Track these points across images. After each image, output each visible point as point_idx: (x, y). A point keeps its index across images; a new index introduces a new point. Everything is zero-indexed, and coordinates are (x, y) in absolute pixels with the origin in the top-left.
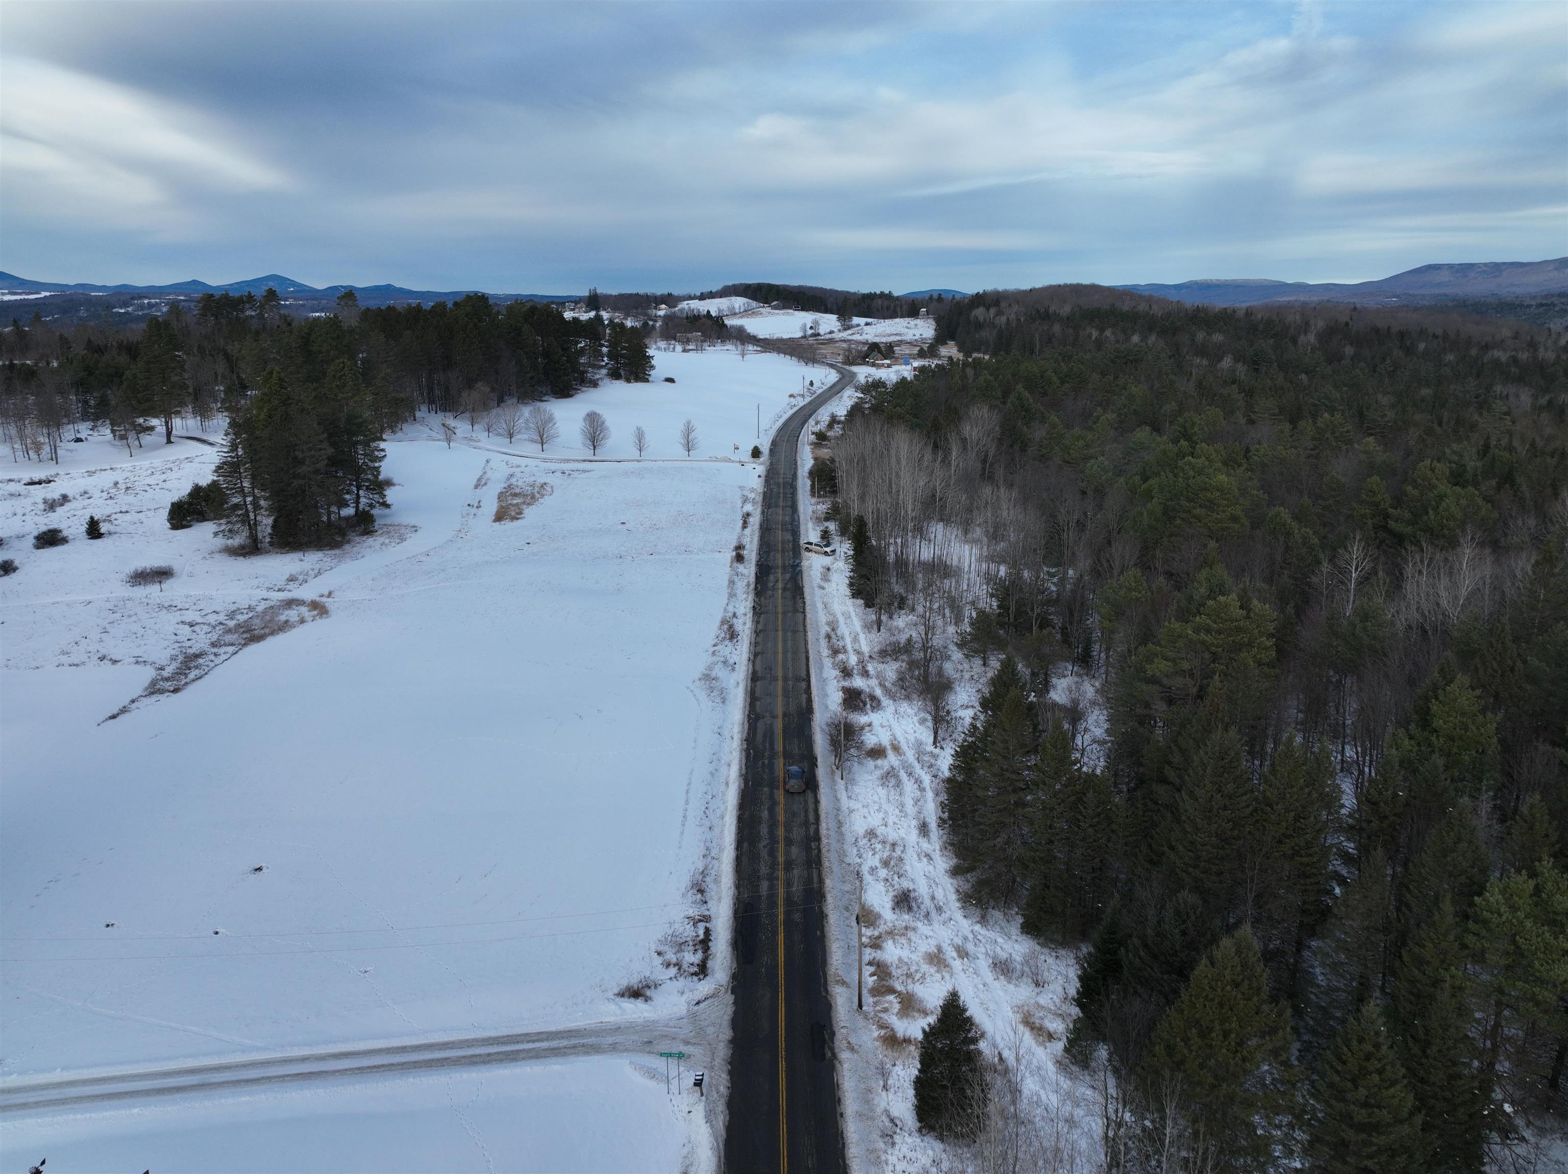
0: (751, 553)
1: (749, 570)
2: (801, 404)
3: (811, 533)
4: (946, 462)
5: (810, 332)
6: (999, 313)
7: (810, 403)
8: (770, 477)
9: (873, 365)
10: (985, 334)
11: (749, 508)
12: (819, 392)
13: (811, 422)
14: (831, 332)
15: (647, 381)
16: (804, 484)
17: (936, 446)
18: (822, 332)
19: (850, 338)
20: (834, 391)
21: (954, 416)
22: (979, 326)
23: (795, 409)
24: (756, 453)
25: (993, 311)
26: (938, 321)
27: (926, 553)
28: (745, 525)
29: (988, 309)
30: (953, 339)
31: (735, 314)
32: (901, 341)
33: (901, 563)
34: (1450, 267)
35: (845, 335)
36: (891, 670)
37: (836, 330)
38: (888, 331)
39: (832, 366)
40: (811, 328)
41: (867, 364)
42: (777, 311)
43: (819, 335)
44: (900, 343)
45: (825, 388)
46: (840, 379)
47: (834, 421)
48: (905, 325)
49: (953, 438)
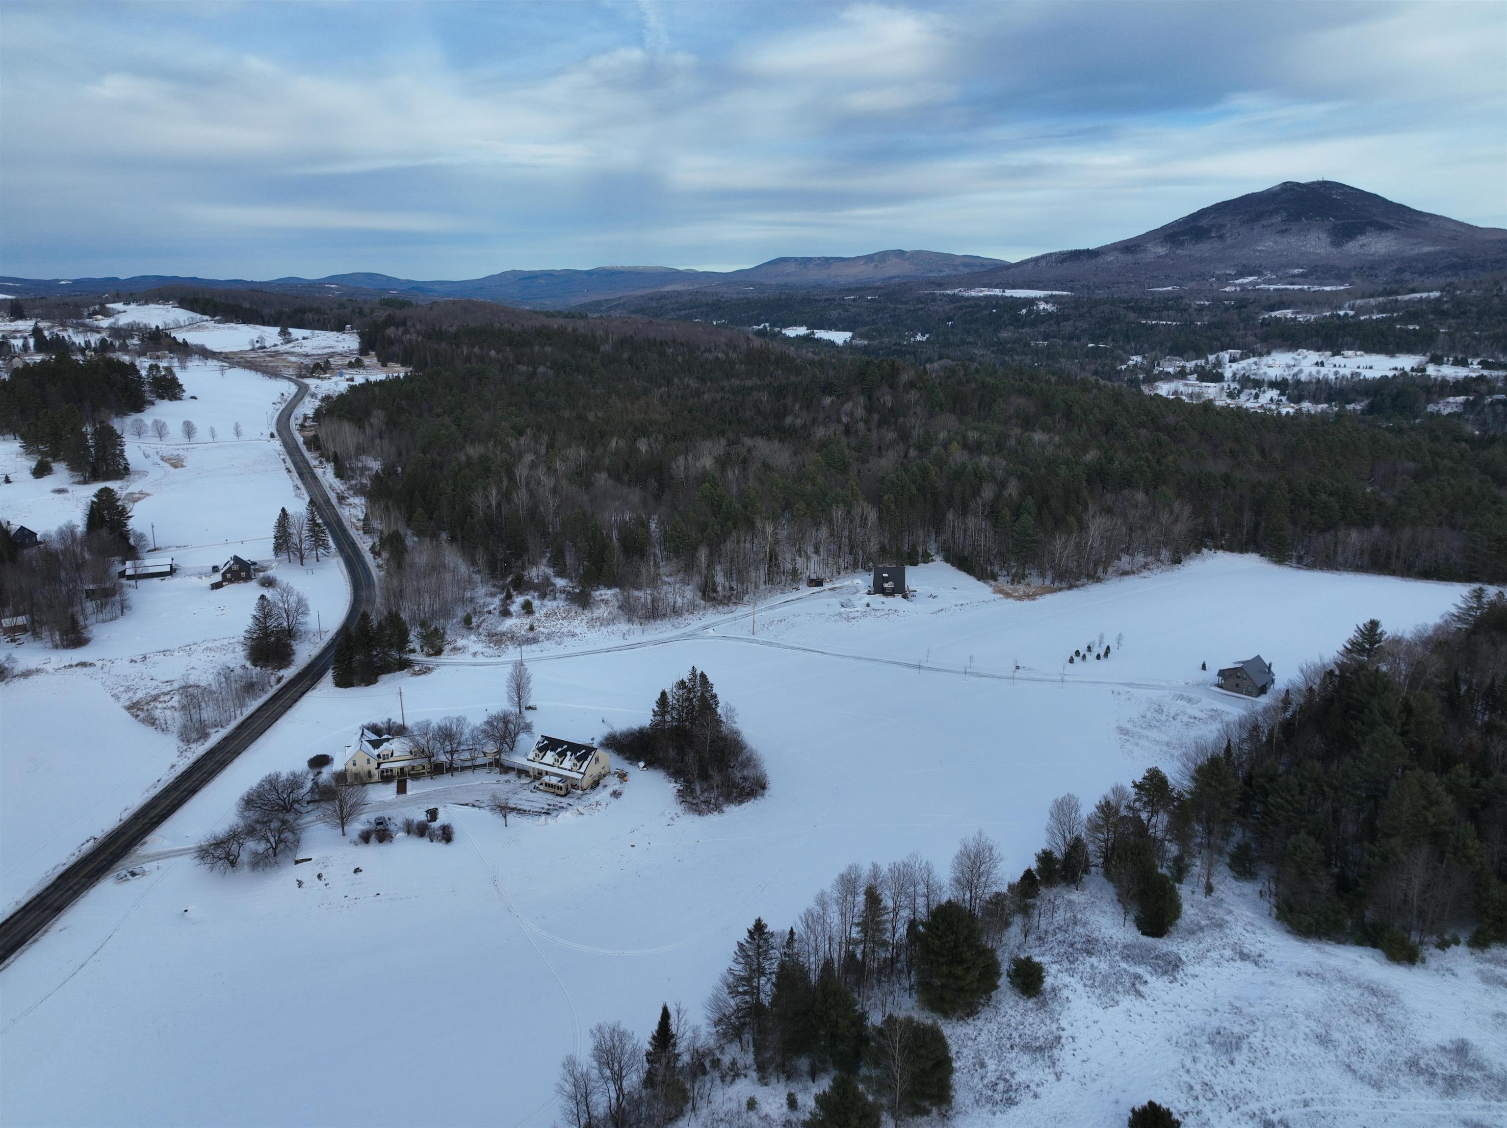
0: (292, 468)
1: (295, 474)
2: (282, 408)
3: (314, 463)
4: (364, 432)
5: (258, 345)
6: (406, 332)
7: (286, 407)
8: (285, 444)
9: (319, 378)
10: (396, 348)
11: (282, 457)
12: (289, 399)
13: (292, 419)
14: (275, 345)
15: (181, 399)
16: (304, 449)
17: (360, 428)
18: (267, 345)
19: (292, 350)
20: (298, 398)
21: (368, 414)
22: (391, 342)
23: (279, 411)
24: (272, 436)
25: (401, 329)
26: (361, 335)
27: (360, 465)
28: (285, 462)
29: (398, 328)
30: (373, 350)
31: (181, 327)
32: (334, 353)
33: (351, 469)
34: (795, 259)
35: (287, 347)
36: (351, 492)
37: (279, 343)
38: (323, 344)
39: (290, 379)
40: (257, 342)
41: (314, 377)
42: (221, 325)
43: (265, 347)
44: (332, 354)
45: (292, 396)
46: (299, 390)
47: (306, 418)
48: (335, 339)
49: (367, 424)
